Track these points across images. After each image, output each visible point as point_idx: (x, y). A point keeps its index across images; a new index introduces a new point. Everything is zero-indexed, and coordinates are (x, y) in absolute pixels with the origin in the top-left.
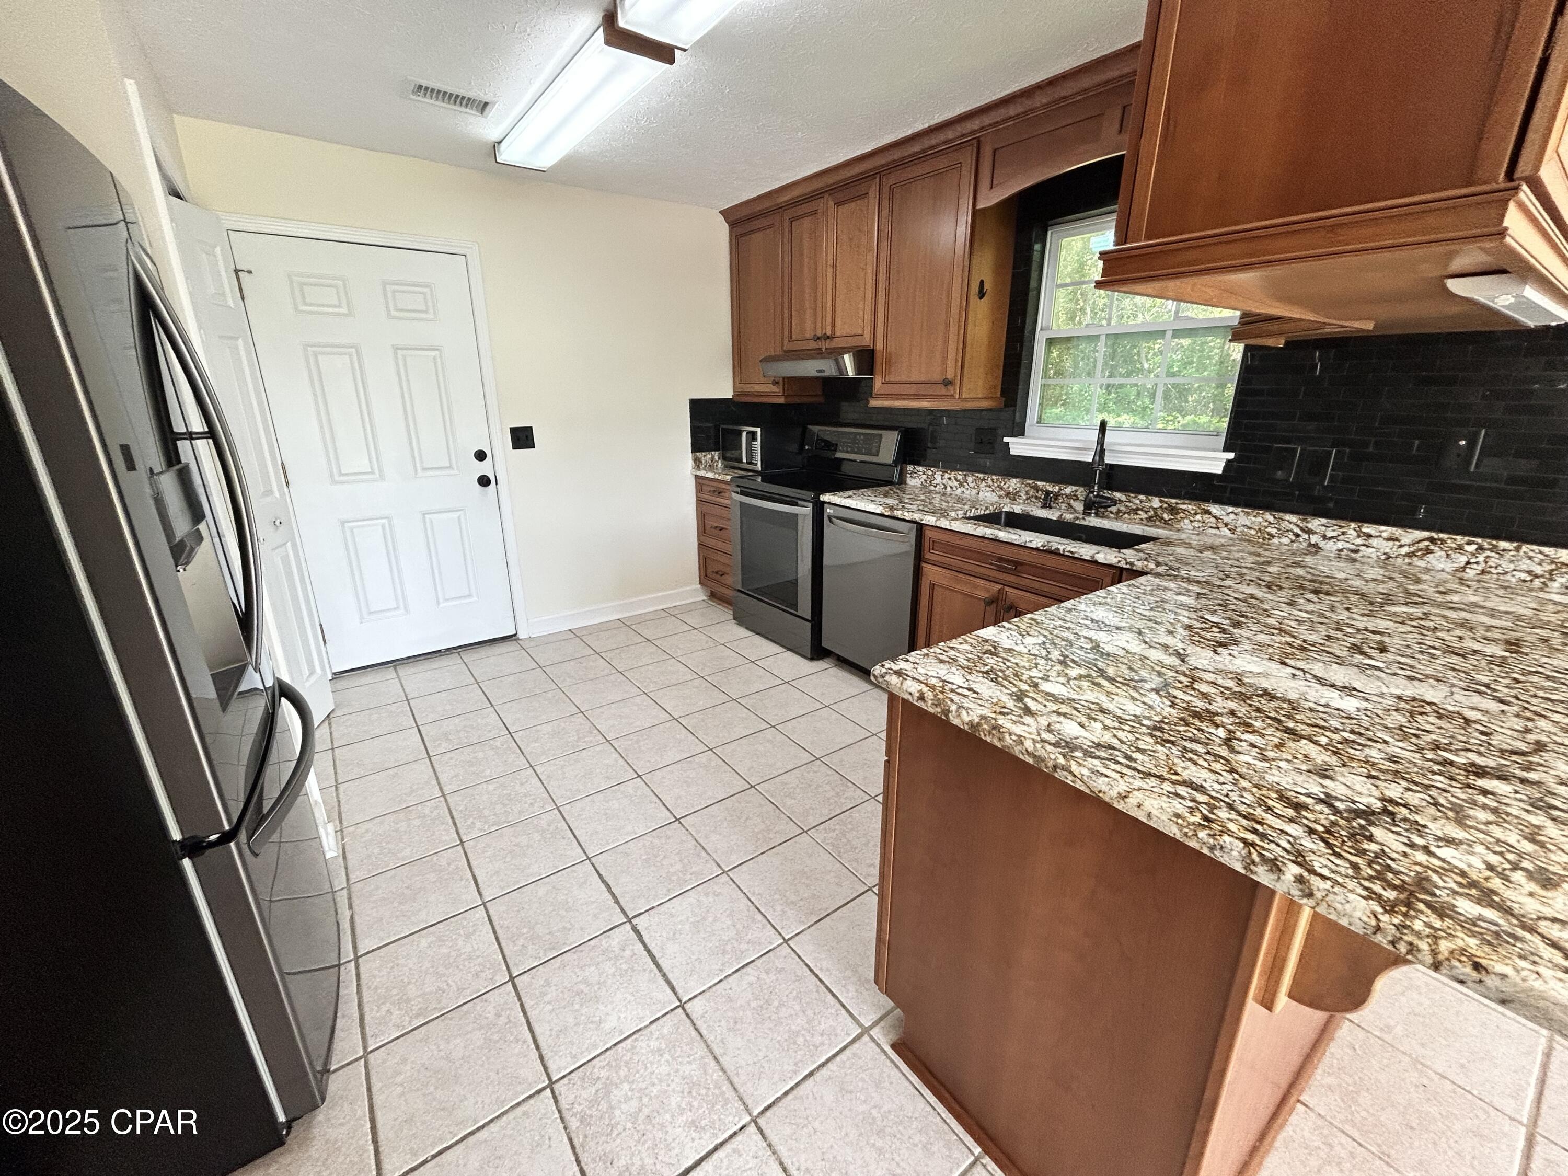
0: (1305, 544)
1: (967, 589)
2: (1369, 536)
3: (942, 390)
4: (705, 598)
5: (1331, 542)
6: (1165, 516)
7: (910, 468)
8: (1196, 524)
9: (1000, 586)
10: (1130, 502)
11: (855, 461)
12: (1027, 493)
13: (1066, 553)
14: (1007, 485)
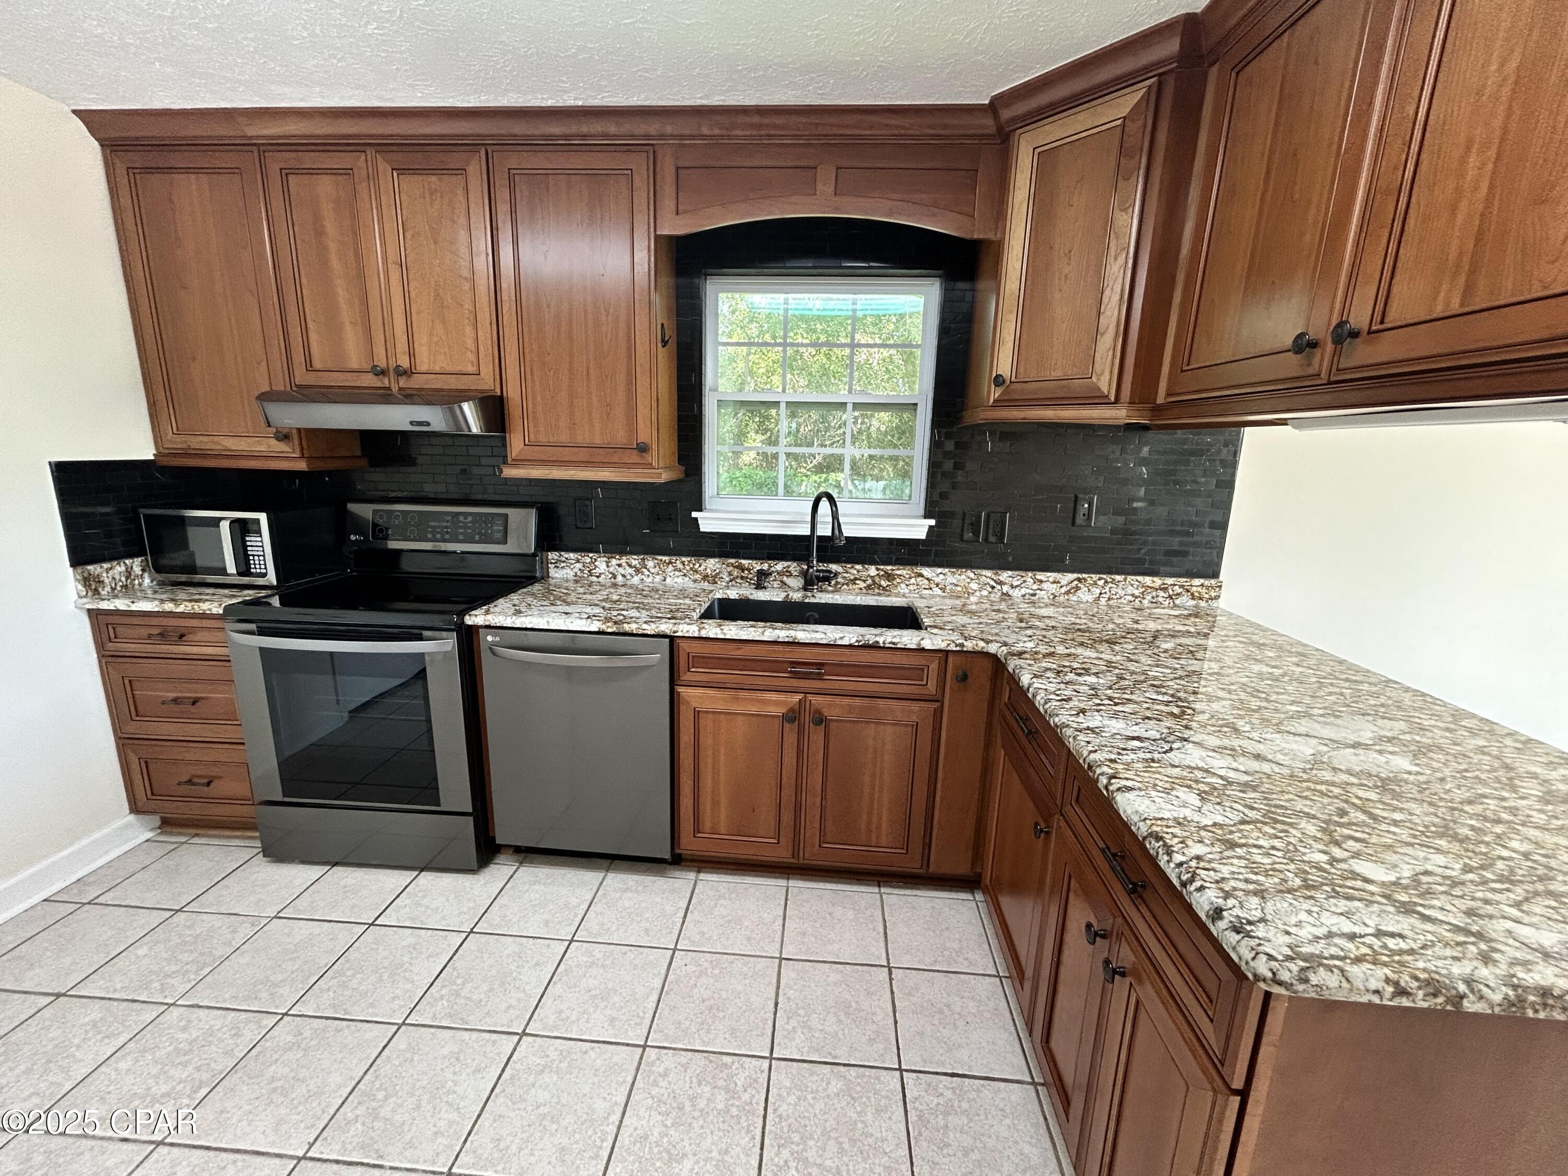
0: (999, 594)
1: (753, 709)
2: (1041, 581)
3: (635, 457)
4: (149, 835)
5: (1017, 590)
6: (883, 583)
7: (553, 556)
8: (911, 587)
9: (800, 696)
10: (847, 572)
11: (455, 552)
12: (730, 574)
13: (887, 645)
14: (703, 567)
